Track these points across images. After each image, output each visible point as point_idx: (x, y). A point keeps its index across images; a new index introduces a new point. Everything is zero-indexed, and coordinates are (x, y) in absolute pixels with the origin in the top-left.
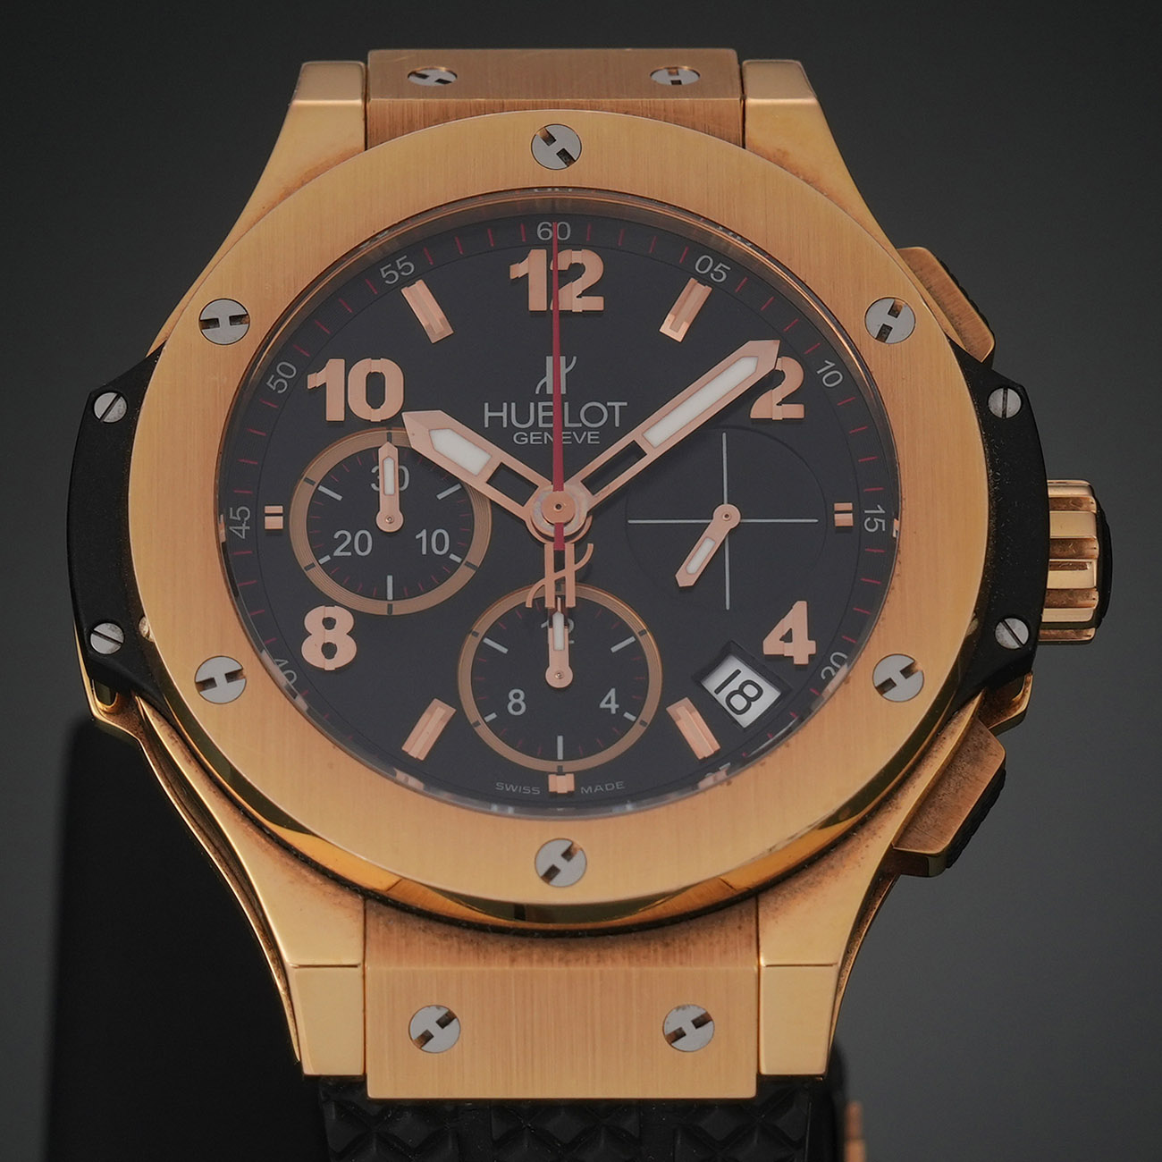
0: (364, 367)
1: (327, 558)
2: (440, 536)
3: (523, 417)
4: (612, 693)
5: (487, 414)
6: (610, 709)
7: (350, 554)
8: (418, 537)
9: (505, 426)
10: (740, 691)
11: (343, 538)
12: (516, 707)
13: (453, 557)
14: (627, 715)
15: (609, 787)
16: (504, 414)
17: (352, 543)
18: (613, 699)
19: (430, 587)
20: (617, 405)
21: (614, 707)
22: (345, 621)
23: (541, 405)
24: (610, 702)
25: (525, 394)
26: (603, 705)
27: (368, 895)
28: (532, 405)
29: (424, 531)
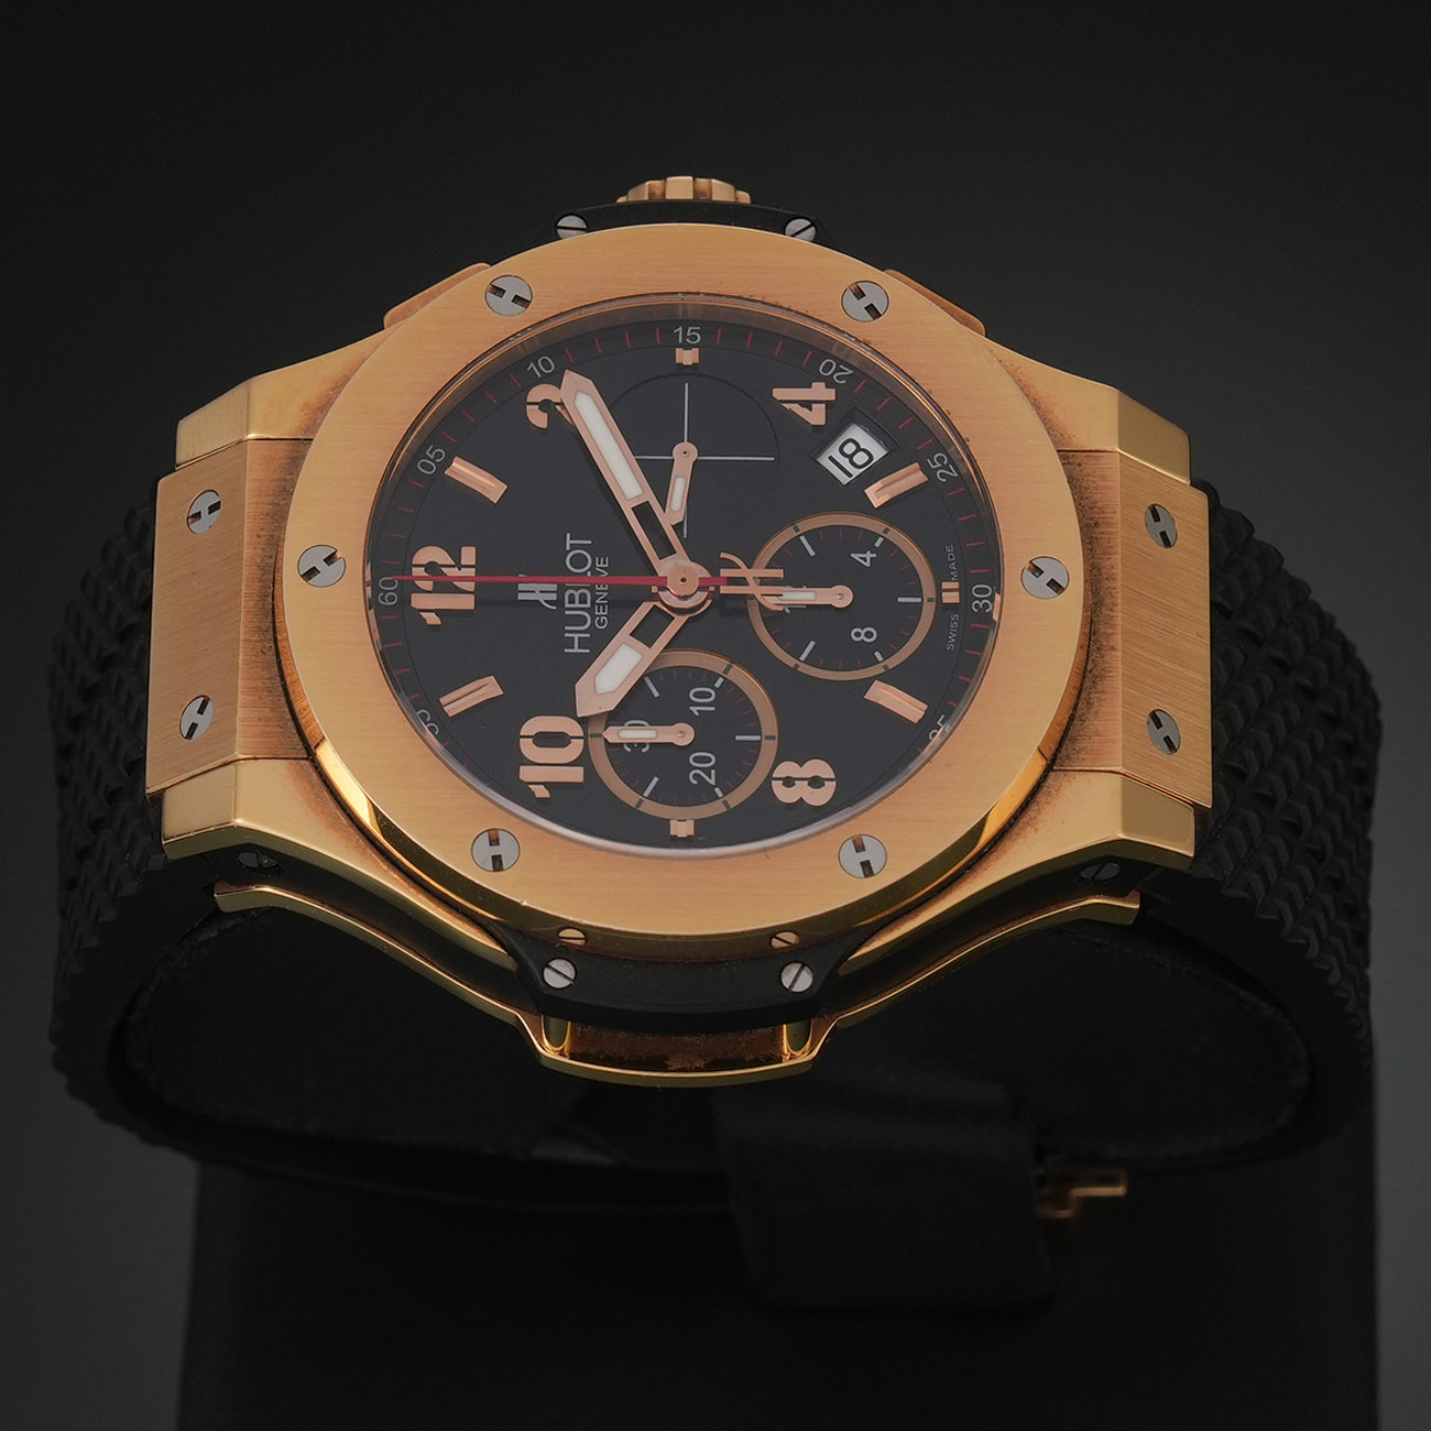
0: (528, 748)
1: (717, 790)
2: (696, 695)
3: (581, 620)
4: (856, 556)
5: (576, 650)
6: (872, 559)
7: (713, 772)
8: (697, 714)
9: (588, 635)
10: (850, 457)
11: (696, 776)
12: (869, 635)
13: (717, 685)
14: (877, 544)
15: (951, 557)
16: (576, 636)
17: (702, 768)
18: (863, 556)
19: (747, 703)
20: (569, 542)
21: (869, 555)
22: (787, 769)
23: (567, 605)
24: (866, 558)
25: (555, 618)
26: (868, 564)
27: (1048, 769)
28: (567, 612)
29: (691, 708)
